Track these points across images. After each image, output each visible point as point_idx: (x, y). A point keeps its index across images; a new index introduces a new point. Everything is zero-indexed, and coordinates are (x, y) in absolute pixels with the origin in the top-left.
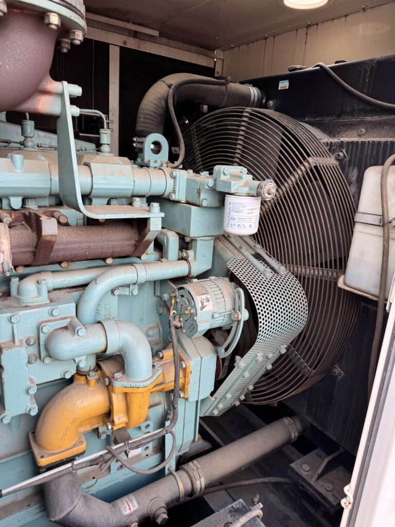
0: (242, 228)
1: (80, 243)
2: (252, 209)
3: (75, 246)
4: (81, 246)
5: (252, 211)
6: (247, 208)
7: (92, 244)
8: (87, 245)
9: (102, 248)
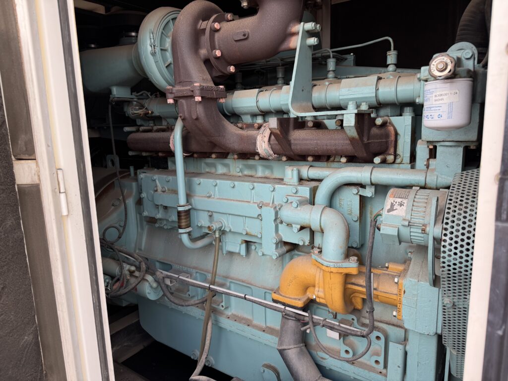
0: (430, 119)
1: (311, 140)
2: (441, 95)
3: (308, 142)
4: (311, 142)
5: (440, 98)
6: (434, 95)
7: (319, 142)
8: (315, 141)
9: (326, 145)
